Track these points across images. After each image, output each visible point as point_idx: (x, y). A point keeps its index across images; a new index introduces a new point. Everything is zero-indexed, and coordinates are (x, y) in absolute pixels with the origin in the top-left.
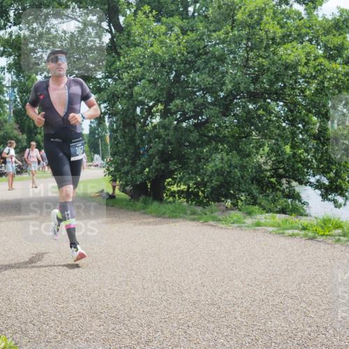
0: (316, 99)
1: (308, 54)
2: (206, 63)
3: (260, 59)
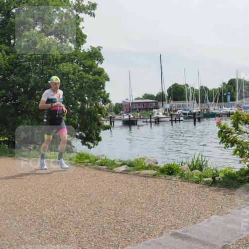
0: (79, 93)
1: (74, 69)
2: (20, 71)
3: (50, 70)
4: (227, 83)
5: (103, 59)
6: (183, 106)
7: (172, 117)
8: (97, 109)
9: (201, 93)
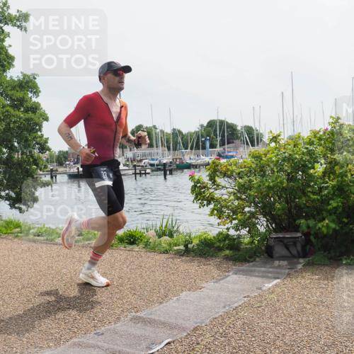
4: (205, 125)
5: (40, 92)
6: (150, 154)
7: (135, 169)
8: (31, 160)
9: (173, 138)
